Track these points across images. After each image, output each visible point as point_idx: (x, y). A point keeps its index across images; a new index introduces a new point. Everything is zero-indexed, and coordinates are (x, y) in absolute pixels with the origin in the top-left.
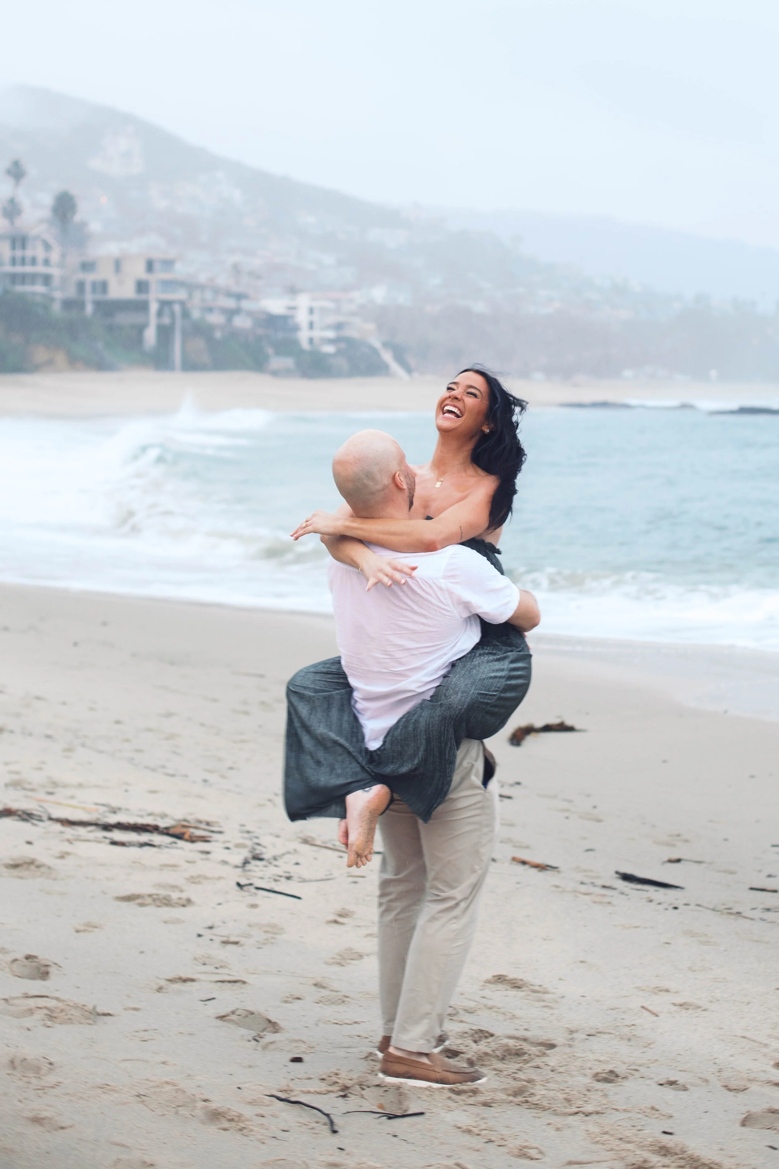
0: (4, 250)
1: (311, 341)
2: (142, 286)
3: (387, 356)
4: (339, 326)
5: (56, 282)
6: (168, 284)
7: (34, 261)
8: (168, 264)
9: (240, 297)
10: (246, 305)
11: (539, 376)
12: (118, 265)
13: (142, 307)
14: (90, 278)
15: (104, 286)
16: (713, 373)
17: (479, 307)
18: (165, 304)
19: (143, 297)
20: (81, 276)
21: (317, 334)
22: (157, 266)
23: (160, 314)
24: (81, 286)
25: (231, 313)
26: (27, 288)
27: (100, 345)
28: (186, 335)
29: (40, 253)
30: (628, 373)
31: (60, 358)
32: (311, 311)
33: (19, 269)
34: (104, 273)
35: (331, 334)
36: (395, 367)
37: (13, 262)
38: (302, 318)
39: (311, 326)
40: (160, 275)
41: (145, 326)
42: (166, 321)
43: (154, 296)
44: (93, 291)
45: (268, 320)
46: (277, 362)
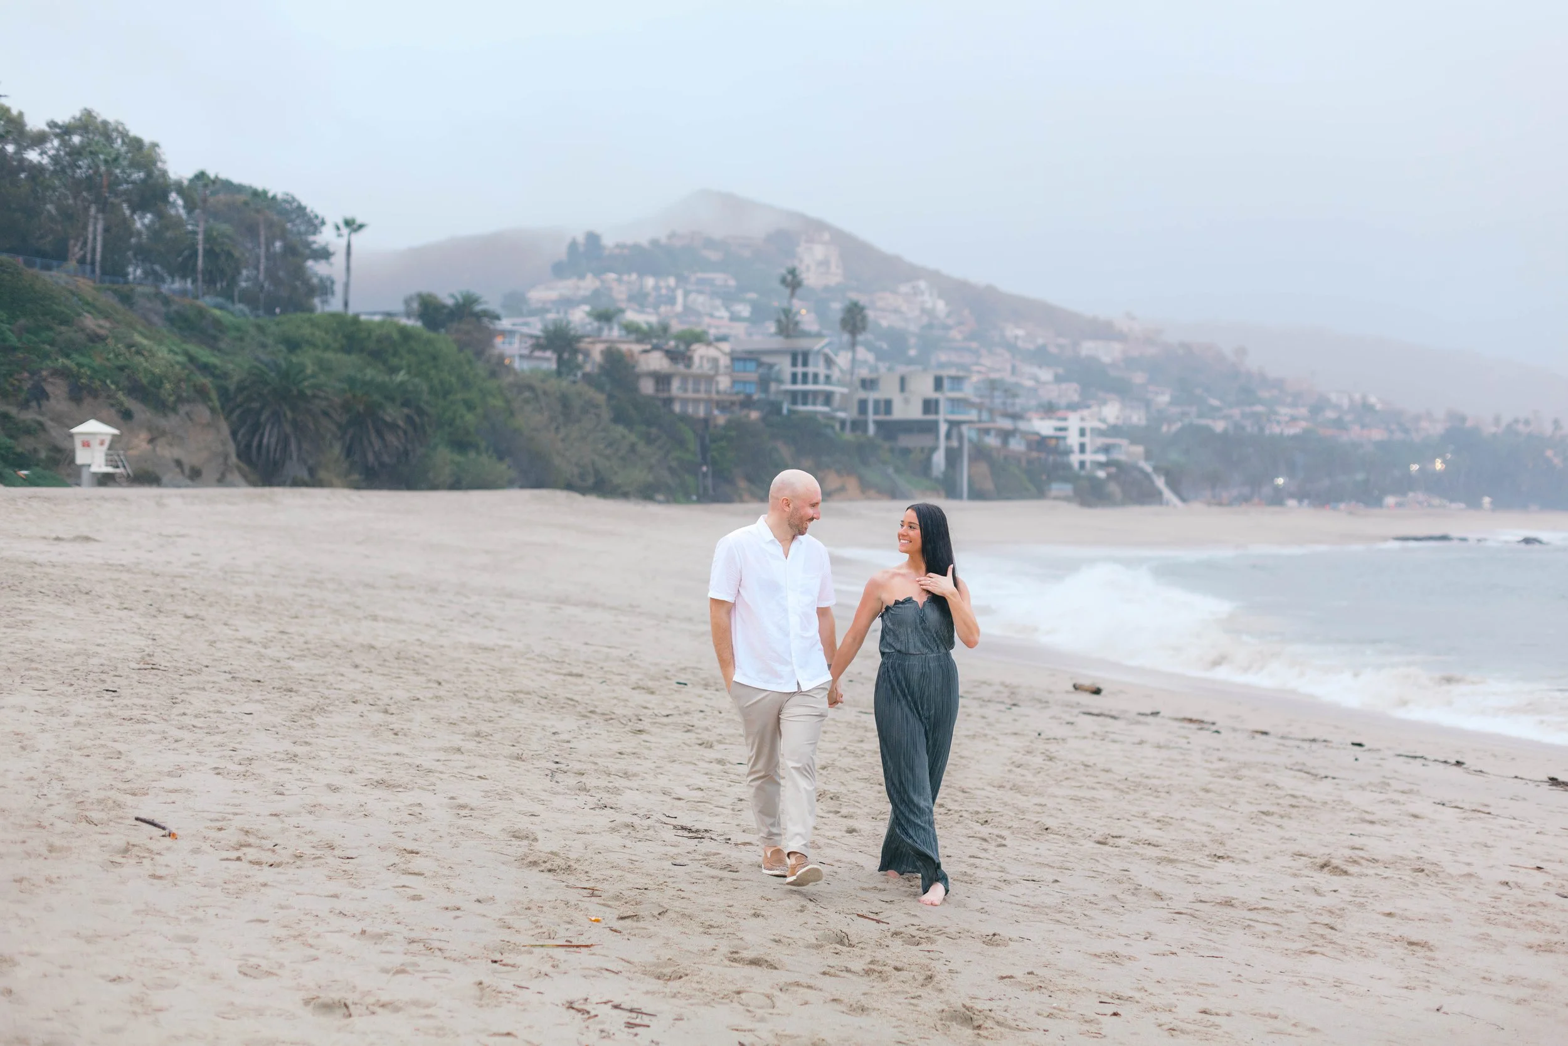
0: (785, 366)
1: (1082, 464)
2: (930, 406)
3: (1160, 482)
4: (1106, 449)
5: (837, 400)
6: (956, 403)
7: (815, 379)
8: (957, 381)
9: (1015, 417)
10: (1022, 425)
11: (1292, 503)
12: (903, 383)
13: (930, 428)
14: (872, 396)
15: (888, 404)
16: (1487, 500)
17: (1219, 426)
18: (953, 424)
19: (930, 417)
20: (862, 394)
21: (1088, 457)
22: (946, 384)
23: (948, 436)
24: (863, 405)
25: (1006, 435)
26: (810, 408)
27: (890, 470)
28: (973, 459)
29: (822, 370)
30: (1390, 500)
31: (852, 483)
32: (1082, 433)
33: (799, 387)
34: (888, 390)
35: (1102, 458)
36: (1168, 494)
37: (794, 379)
38: (1073, 440)
39: (1082, 448)
40: (948, 393)
41: (934, 449)
42: (955, 443)
43: (943, 416)
44: (876, 412)
45: (1041, 443)
46: (1057, 488)
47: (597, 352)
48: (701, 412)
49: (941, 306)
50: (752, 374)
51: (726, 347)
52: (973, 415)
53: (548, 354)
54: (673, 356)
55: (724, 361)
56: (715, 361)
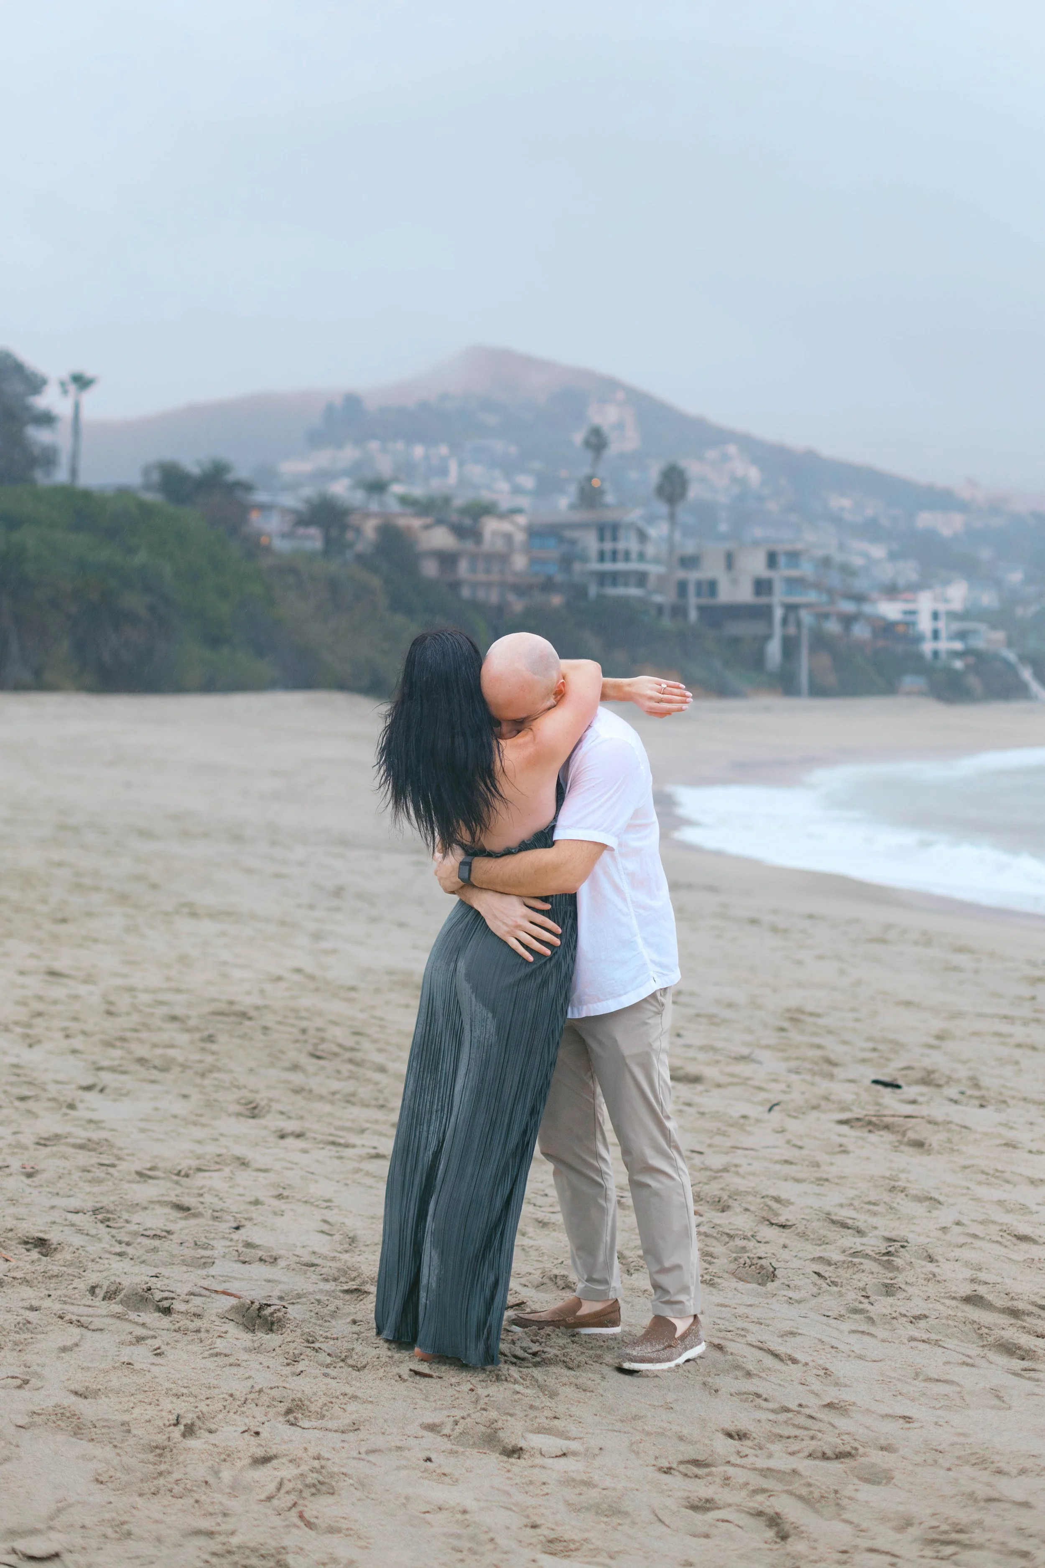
0: (590, 542)
1: (936, 654)
2: (762, 586)
3: (1027, 674)
4: (962, 635)
5: (652, 582)
6: (794, 583)
7: (627, 556)
8: (794, 556)
9: (859, 598)
10: (867, 609)
12: (730, 561)
13: (763, 613)
14: (693, 576)
15: (712, 587)
18: (791, 608)
19: (763, 600)
20: (681, 574)
21: (945, 645)
22: (782, 560)
23: (785, 622)
24: (682, 587)
25: (848, 620)
26: (620, 591)
27: (718, 664)
28: (813, 649)
29: (634, 546)
32: (935, 616)
33: (608, 566)
34: (712, 570)
35: (958, 646)
36: (1035, 685)
37: (602, 557)
38: (925, 625)
39: (936, 635)
40: (784, 571)
41: (768, 637)
42: (792, 630)
43: (778, 598)
44: (699, 594)
45: (886, 628)
46: (910, 682)
47: (370, 528)
48: (494, 597)
49: (754, 474)
50: (552, 551)
51: (522, 520)
52: (812, 597)
53: (314, 531)
54: (459, 531)
55: (520, 537)
56: (508, 538)
